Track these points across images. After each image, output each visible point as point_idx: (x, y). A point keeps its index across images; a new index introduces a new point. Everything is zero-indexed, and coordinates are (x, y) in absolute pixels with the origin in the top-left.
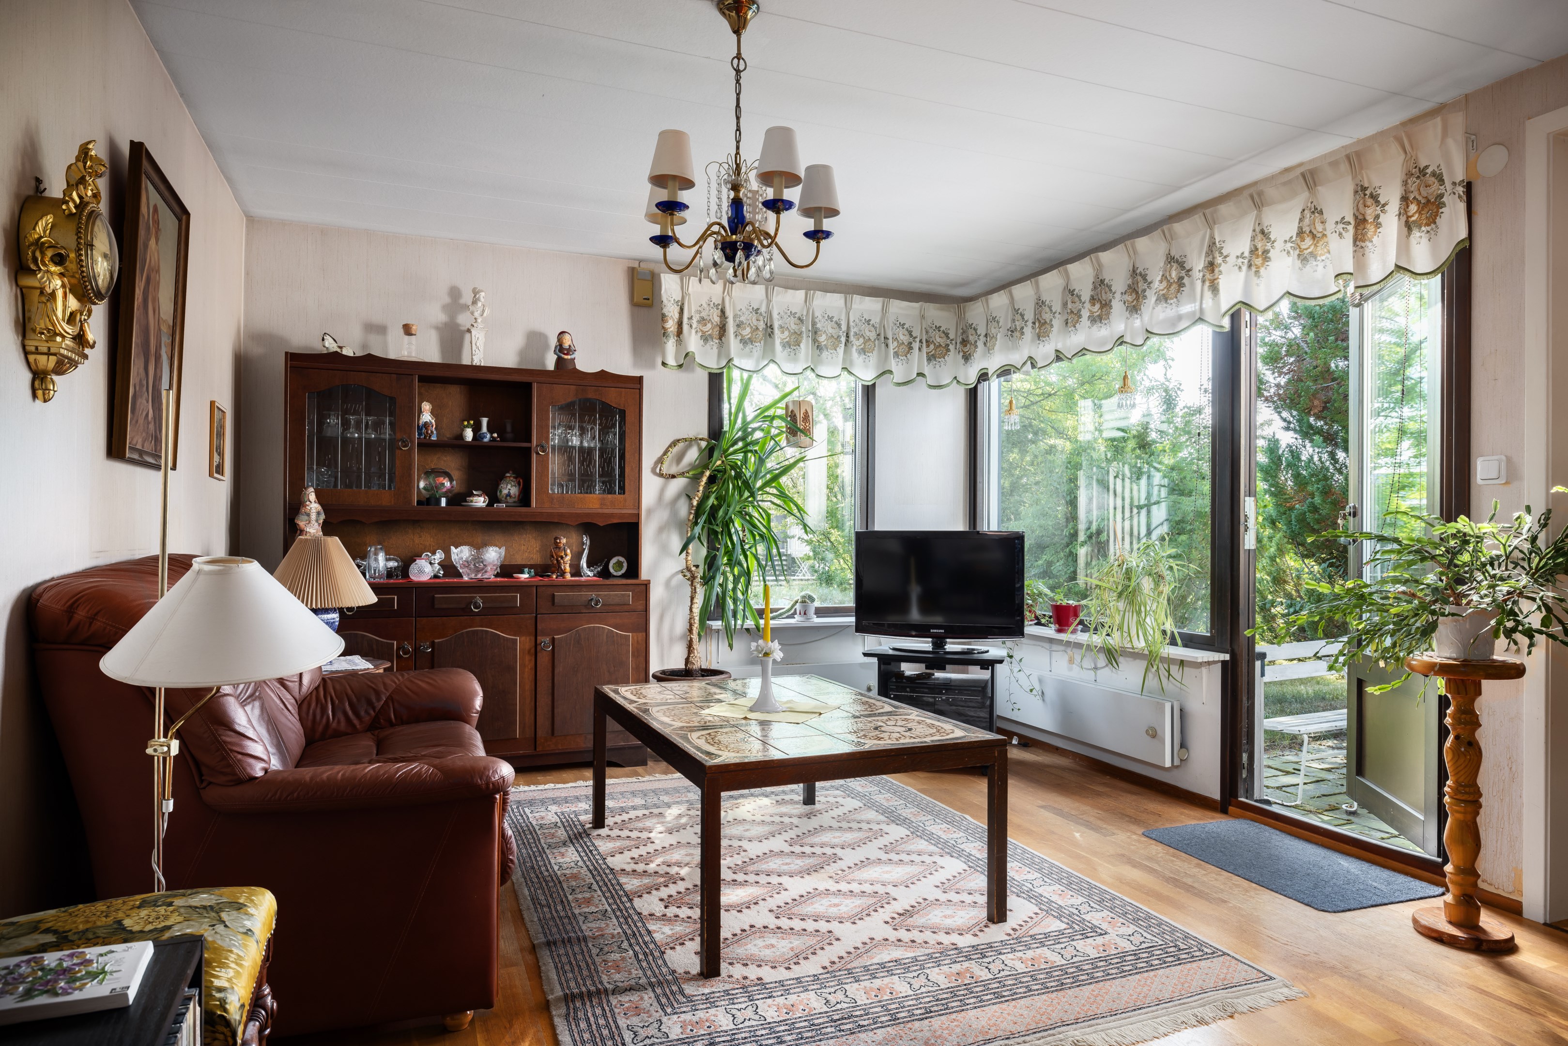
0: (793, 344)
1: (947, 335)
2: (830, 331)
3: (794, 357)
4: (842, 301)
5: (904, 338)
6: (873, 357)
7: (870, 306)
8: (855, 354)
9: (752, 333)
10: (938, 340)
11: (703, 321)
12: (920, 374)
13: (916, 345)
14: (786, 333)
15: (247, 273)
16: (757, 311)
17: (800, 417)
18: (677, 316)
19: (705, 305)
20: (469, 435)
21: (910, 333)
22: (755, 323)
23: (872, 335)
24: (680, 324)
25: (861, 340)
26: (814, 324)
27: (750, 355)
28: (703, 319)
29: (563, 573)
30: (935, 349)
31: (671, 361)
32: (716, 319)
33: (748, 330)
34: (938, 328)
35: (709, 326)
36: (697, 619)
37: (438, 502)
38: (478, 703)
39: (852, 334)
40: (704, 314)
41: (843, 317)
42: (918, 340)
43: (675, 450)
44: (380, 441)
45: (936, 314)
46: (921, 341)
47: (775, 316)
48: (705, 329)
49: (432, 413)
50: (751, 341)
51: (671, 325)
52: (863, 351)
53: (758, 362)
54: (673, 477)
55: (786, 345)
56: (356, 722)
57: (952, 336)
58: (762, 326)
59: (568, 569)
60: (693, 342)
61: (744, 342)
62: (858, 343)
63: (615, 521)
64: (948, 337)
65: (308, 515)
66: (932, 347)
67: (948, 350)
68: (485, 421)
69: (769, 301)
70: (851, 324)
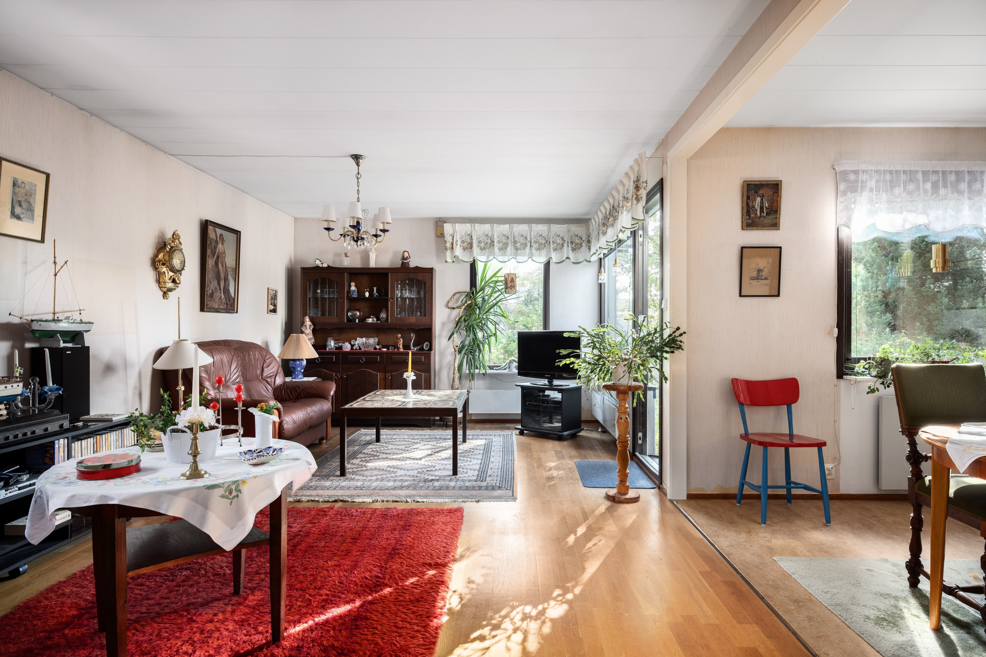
0: (503, 248)
1: (581, 238)
2: (522, 241)
3: (504, 255)
4: (528, 228)
5: (559, 241)
6: (544, 252)
7: (541, 228)
8: (534, 251)
9: (485, 245)
10: (577, 241)
11: (463, 242)
12: (568, 258)
13: (565, 245)
14: (501, 244)
15: (295, 238)
16: (487, 235)
17: (509, 280)
18: (451, 240)
19: (464, 235)
20: (367, 294)
21: (563, 239)
22: (486, 240)
23: (543, 241)
24: (452, 244)
25: (538, 244)
26: (514, 238)
27: (484, 255)
28: (463, 241)
29: (398, 348)
30: (575, 245)
31: (449, 260)
32: (469, 240)
33: (483, 244)
34: (577, 236)
35: (466, 244)
36: (457, 368)
37: (355, 321)
38: (332, 393)
39: (532, 242)
40: (463, 239)
41: (528, 234)
42: (566, 242)
43: (456, 297)
44: (333, 298)
45: (576, 229)
46: (568, 242)
47: (495, 236)
48: (464, 245)
49: (355, 286)
50: (484, 249)
51: (448, 245)
52: (538, 249)
53: (488, 257)
54: (454, 308)
55: (501, 249)
56: (291, 397)
57: (583, 239)
58: (489, 241)
59: (401, 347)
60: (458, 251)
61: (481, 249)
62: (536, 246)
63: (422, 327)
64: (582, 239)
65: (306, 326)
66: (574, 244)
67: (582, 246)
68: (375, 289)
69: (493, 230)
70: (532, 237)
